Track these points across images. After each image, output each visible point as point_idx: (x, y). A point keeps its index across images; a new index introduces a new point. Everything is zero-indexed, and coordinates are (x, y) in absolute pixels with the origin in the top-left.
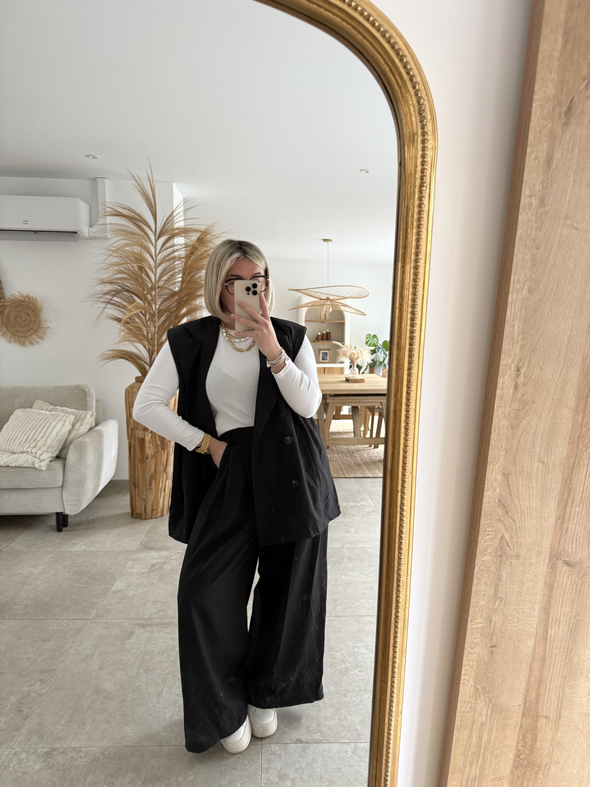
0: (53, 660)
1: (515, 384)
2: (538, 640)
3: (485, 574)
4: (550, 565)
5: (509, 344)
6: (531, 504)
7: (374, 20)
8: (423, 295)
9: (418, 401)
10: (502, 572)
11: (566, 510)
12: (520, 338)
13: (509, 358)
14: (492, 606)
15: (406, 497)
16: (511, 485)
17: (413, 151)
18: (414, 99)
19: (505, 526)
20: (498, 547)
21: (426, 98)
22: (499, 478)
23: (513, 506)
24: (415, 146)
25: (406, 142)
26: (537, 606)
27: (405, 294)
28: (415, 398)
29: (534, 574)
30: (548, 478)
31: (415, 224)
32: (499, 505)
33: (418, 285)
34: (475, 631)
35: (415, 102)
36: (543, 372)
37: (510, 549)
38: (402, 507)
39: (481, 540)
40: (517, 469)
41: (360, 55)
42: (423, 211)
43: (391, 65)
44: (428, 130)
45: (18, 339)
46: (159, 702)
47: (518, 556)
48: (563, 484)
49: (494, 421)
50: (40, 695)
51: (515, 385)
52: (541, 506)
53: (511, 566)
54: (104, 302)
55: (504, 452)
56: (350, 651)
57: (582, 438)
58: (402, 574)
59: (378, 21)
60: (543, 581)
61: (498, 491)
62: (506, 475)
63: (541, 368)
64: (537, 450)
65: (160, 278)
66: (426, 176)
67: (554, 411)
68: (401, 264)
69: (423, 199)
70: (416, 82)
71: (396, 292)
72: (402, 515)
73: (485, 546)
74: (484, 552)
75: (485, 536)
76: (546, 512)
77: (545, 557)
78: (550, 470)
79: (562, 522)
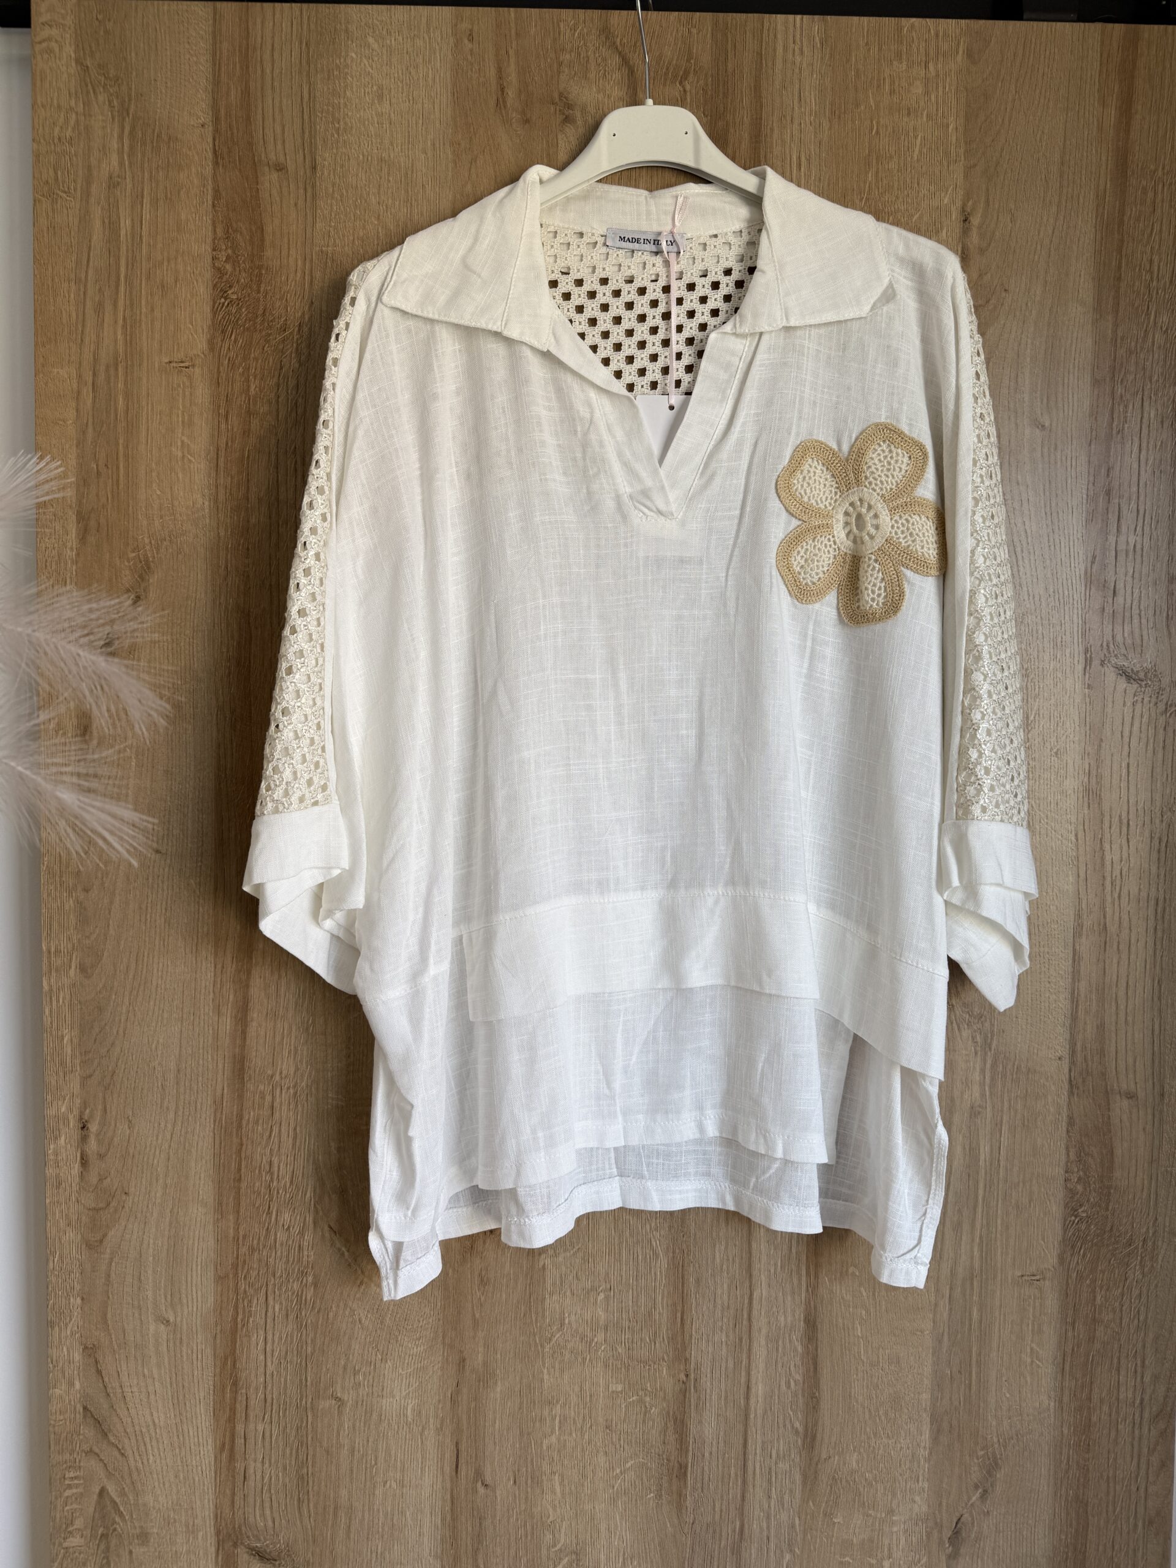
1: (82, 1155)
4: (220, 1558)
6: (155, 1414)
11: (235, 1427)
12: (78, 1061)
13: (60, 1103)
16: (104, 1372)
19: (105, 1465)
20: (97, 1515)
22: (77, 1356)
23: (115, 1419)
30: (182, 1356)
32: (85, 1417)
36: (135, 1131)
37: (124, 1520)
39: (56, 1498)
40: (113, 1336)
47: (144, 1537)
48: (218, 1370)
51: (82, 1158)
52: (178, 1420)
53: (131, 1561)
55: (79, 1301)
57: (243, 1268)
61: (77, 1385)
62: (90, 1351)
63: (130, 1122)
64: (150, 1294)
67: (171, 1212)
73: (66, 1514)
74: (66, 1528)
75: (64, 1491)
76: (191, 1433)
77: (206, 1540)
78: (184, 1338)
79: (232, 1458)
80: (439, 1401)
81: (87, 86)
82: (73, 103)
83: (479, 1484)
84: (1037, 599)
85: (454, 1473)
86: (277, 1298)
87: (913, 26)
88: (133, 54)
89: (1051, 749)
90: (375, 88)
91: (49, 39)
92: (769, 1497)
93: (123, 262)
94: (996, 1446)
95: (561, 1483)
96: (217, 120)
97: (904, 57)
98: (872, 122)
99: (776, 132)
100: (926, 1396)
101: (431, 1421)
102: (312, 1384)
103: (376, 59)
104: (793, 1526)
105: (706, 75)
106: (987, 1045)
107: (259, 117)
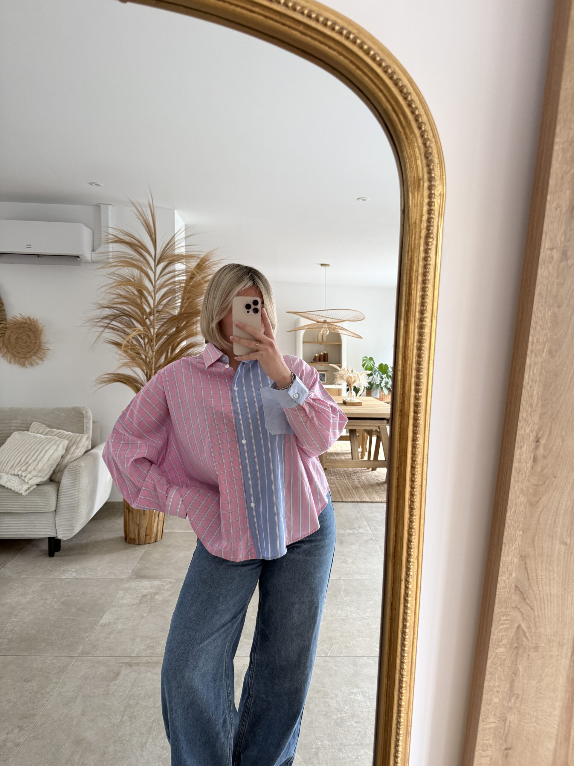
0: (34, 703)
2: (559, 741)
3: (499, 668)
5: (527, 412)
6: (552, 590)
7: (375, 54)
8: (429, 357)
9: (424, 475)
10: (518, 666)
12: (540, 405)
13: (526, 428)
14: (507, 704)
15: (410, 586)
16: (528, 569)
17: (418, 198)
18: (420, 141)
19: (522, 614)
21: (433, 140)
22: (516, 561)
23: (531, 592)
24: (420, 193)
25: (410, 188)
26: (558, 704)
27: (409, 355)
28: (420, 472)
29: (555, 668)
31: (420, 279)
32: (515, 590)
33: (424, 346)
34: (487, 732)
35: (421, 144)
38: (406, 598)
39: (495, 629)
40: (536, 551)
41: (359, 92)
42: (429, 265)
43: (393, 103)
44: (435, 175)
45: (19, 360)
46: (142, 756)
47: (536, 648)
49: (510, 498)
50: (17, 745)
51: (534, 458)
53: (528, 659)
54: (102, 326)
56: (346, 699)
58: (405, 673)
59: (379, 56)
60: (565, 676)
61: (514, 575)
62: (523, 558)
65: (159, 303)
66: (432, 226)
68: (404, 322)
69: (430, 251)
70: (422, 123)
71: (399, 352)
72: (406, 607)
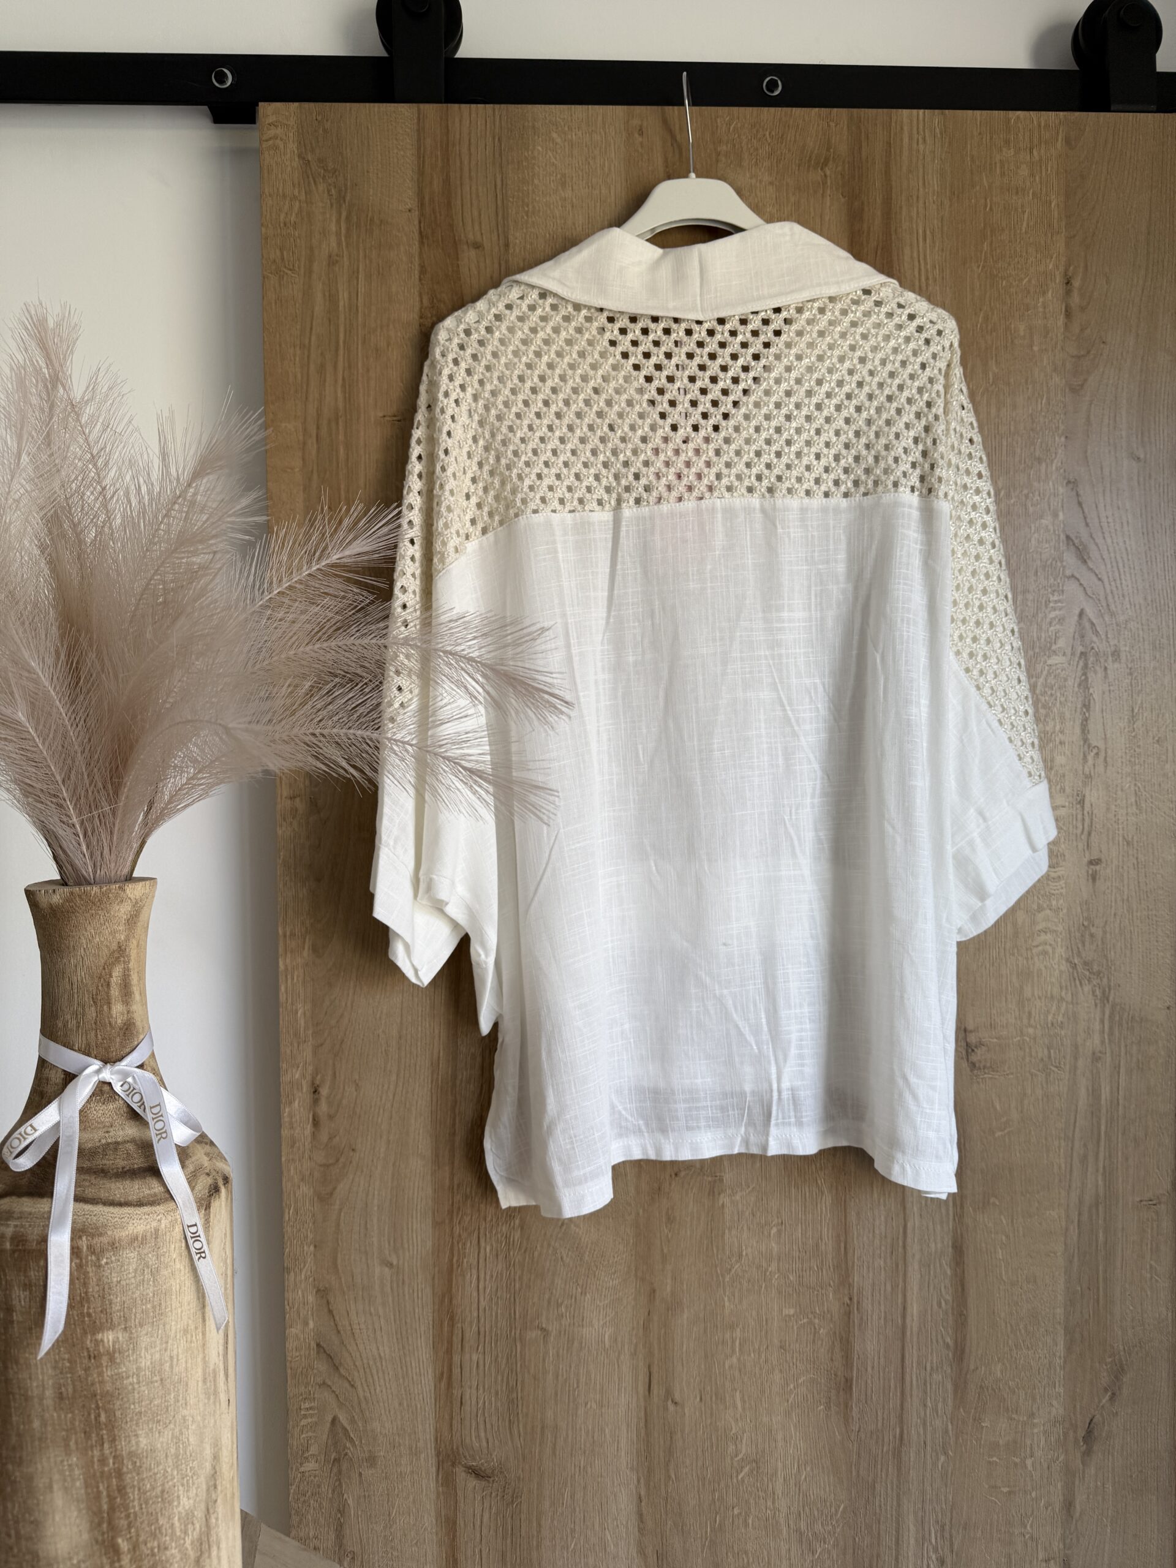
1: (314, 1116)
4: (440, 1477)
11: (452, 1358)
20: (330, 1441)
30: (404, 1295)
36: (362, 1093)
37: (354, 1445)
48: (436, 1307)
52: (402, 1352)
55: (312, 1248)
57: (458, 1213)
63: (357, 1085)
64: (375, 1240)
67: (394, 1165)
73: (302, 1441)
74: (303, 1454)
75: (301, 1420)
76: (413, 1364)
77: (428, 1461)
78: (406, 1279)
79: (450, 1385)
80: (633, 1328)
81: (308, 177)
82: (296, 192)
83: (670, 1402)
84: (1137, 607)
85: (647, 1393)
86: (488, 1240)
87: (1018, 117)
88: (348, 150)
89: (1154, 738)
90: (559, 176)
91: (276, 137)
92: (925, 1406)
93: (342, 329)
94: (1122, 1353)
95: (743, 1401)
96: (421, 205)
97: (1012, 145)
98: (986, 200)
99: (904, 209)
100: (1060, 1311)
101: (626, 1347)
102: (520, 1317)
103: (559, 151)
104: (947, 1431)
105: (844, 162)
106: (1105, 997)
107: (459, 202)
